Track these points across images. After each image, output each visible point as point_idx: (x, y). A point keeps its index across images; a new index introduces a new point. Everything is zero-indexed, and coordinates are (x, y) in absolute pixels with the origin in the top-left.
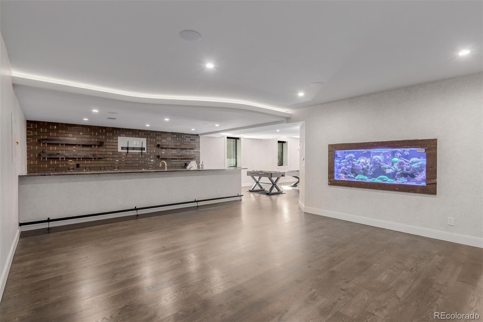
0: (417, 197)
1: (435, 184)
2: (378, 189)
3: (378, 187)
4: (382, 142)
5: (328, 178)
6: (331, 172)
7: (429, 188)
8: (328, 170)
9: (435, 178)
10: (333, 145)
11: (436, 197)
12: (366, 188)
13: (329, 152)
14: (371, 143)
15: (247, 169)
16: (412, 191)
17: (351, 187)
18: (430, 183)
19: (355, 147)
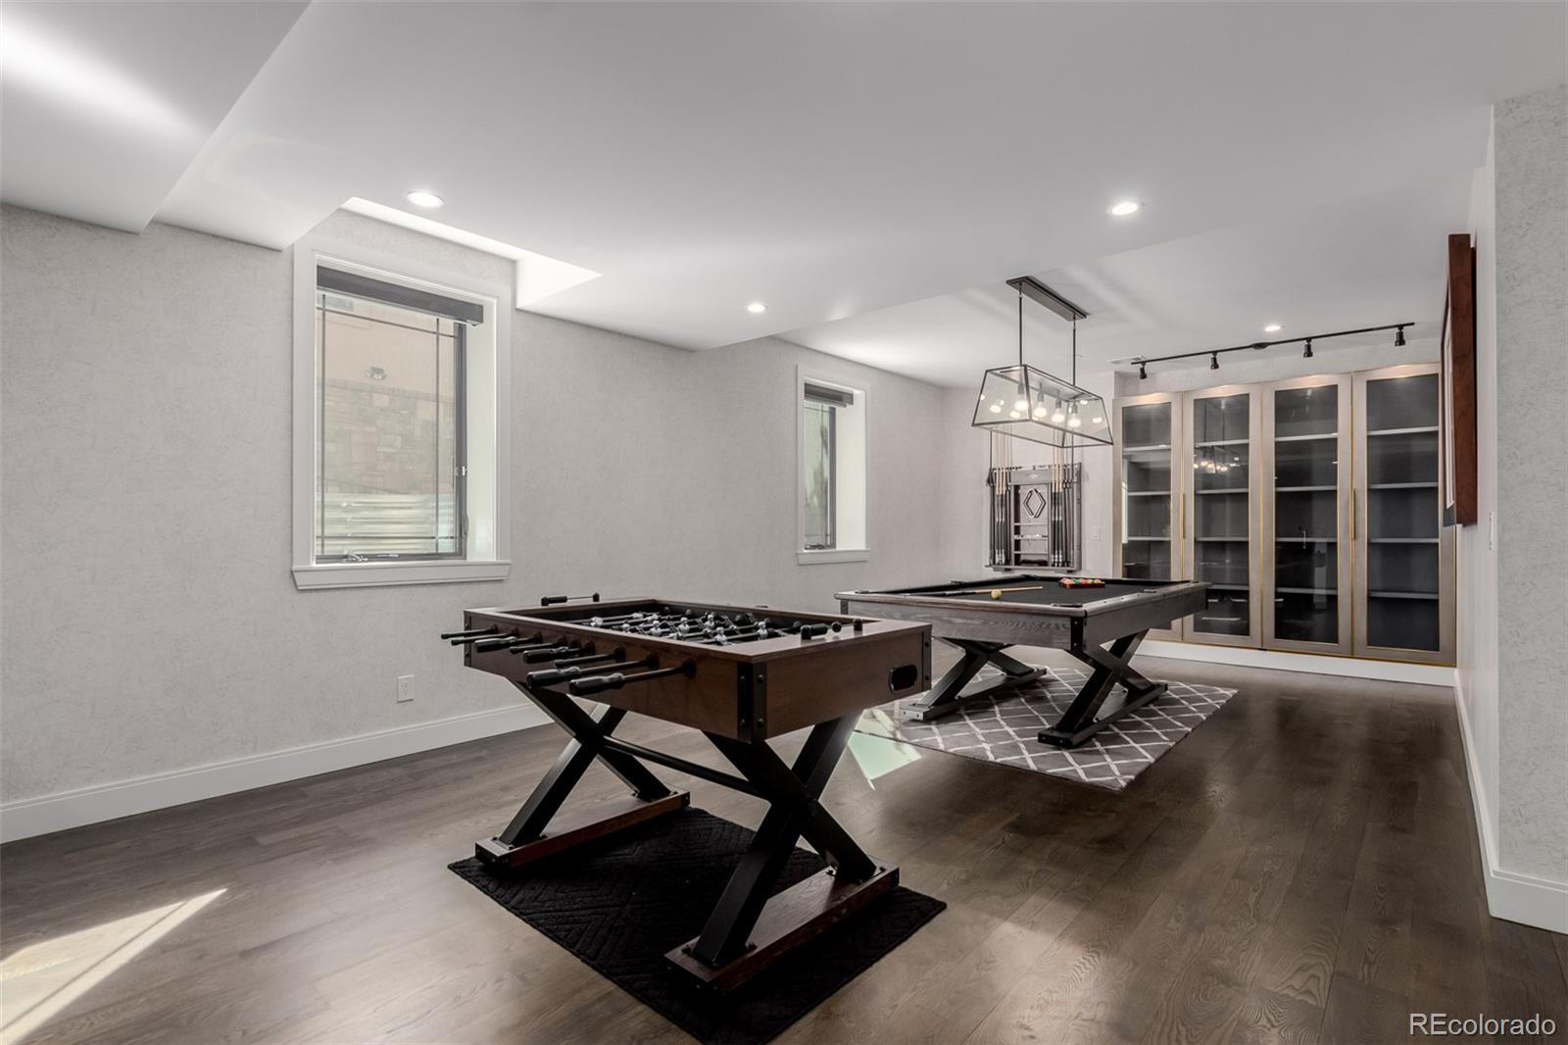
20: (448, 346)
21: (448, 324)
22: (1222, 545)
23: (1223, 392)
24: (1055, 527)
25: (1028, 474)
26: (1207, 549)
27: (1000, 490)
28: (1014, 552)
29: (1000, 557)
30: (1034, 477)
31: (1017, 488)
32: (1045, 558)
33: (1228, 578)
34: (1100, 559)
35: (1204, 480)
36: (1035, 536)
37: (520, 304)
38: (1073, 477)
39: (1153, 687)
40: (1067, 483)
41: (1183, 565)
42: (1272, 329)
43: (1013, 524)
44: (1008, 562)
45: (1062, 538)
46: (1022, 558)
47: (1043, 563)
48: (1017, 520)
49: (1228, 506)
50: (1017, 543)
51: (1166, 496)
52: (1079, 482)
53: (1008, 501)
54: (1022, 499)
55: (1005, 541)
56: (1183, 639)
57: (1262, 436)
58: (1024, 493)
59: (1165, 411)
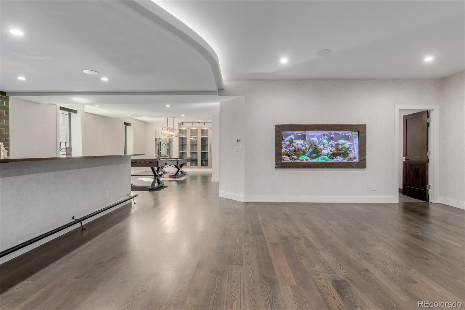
0: (352, 171)
1: (365, 160)
2: (324, 168)
3: (325, 166)
4: (327, 125)
5: (275, 160)
6: (278, 154)
7: (362, 163)
8: (275, 152)
9: (365, 155)
10: (280, 125)
11: (365, 170)
12: (314, 168)
13: (275, 133)
14: (318, 125)
15: (144, 155)
16: (350, 167)
17: (300, 168)
18: (363, 159)
19: (303, 128)
20: (67, 116)
21: (67, 113)
22: (194, 152)
23: (194, 128)
24: (168, 149)
25: (163, 140)
26: (192, 153)
27: (157, 143)
28: (160, 154)
29: (157, 155)
30: (164, 140)
31: (161, 142)
32: (166, 155)
33: (195, 158)
34: (175, 154)
35: (192, 142)
36: (164, 151)
37: (85, 111)
38: (171, 141)
39: (185, 173)
40: (170, 142)
41: (188, 156)
42: (200, 121)
43: (160, 149)
44: (159, 156)
45: (169, 151)
46: (162, 155)
47: (166, 156)
48: (161, 148)
49: (195, 146)
50: (161, 152)
51: (185, 145)
52: (172, 142)
53: (159, 144)
54: (162, 144)
55: (158, 152)
56: (188, 168)
57: (199, 136)
58: (162, 143)
59: (186, 130)
